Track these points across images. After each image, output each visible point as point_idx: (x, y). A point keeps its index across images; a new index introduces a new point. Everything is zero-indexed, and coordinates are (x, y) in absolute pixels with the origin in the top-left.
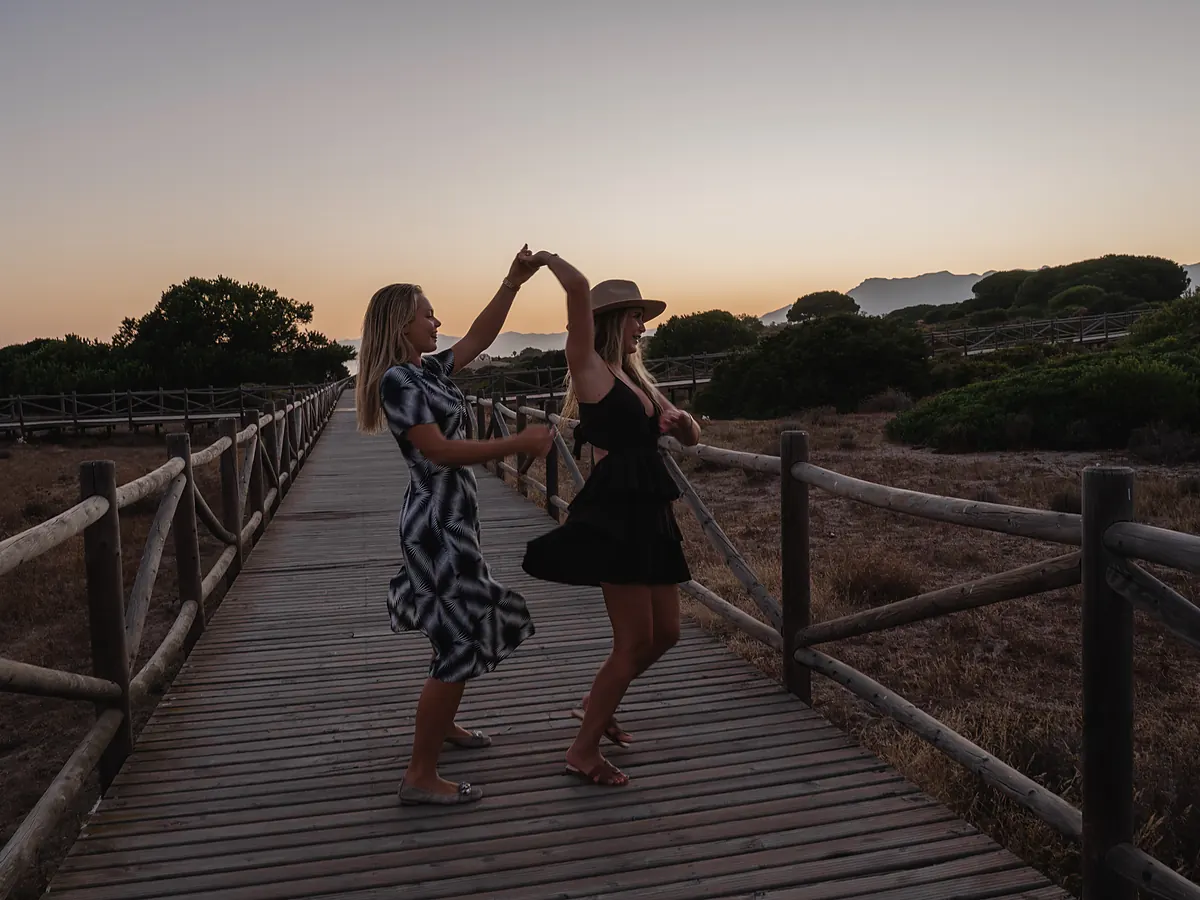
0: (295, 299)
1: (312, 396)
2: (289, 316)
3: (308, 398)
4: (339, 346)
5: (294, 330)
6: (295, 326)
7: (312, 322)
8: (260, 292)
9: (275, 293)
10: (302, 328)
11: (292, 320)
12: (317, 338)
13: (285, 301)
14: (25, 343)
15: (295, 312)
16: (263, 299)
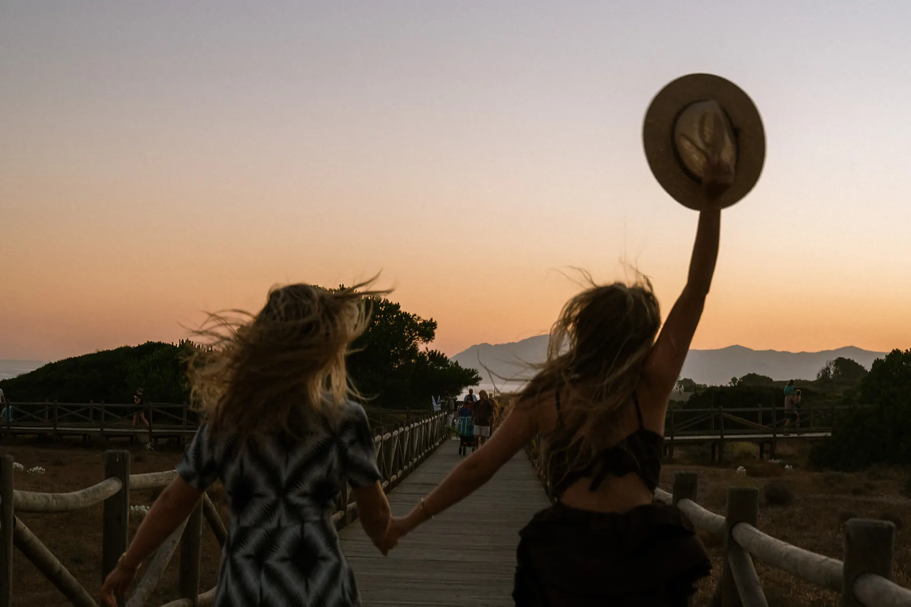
0: (418, 314)
1: (427, 421)
2: (410, 333)
3: (423, 421)
4: (460, 368)
5: (414, 349)
6: (415, 345)
7: (434, 341)
8: (382, 305)
9: (398, 306)
10: (422, 347)
11: (413, 338)
12: (437, 358)
13: (406, 315)
14: (136, 345)
15: (418, 329)
16: (384, 313)
